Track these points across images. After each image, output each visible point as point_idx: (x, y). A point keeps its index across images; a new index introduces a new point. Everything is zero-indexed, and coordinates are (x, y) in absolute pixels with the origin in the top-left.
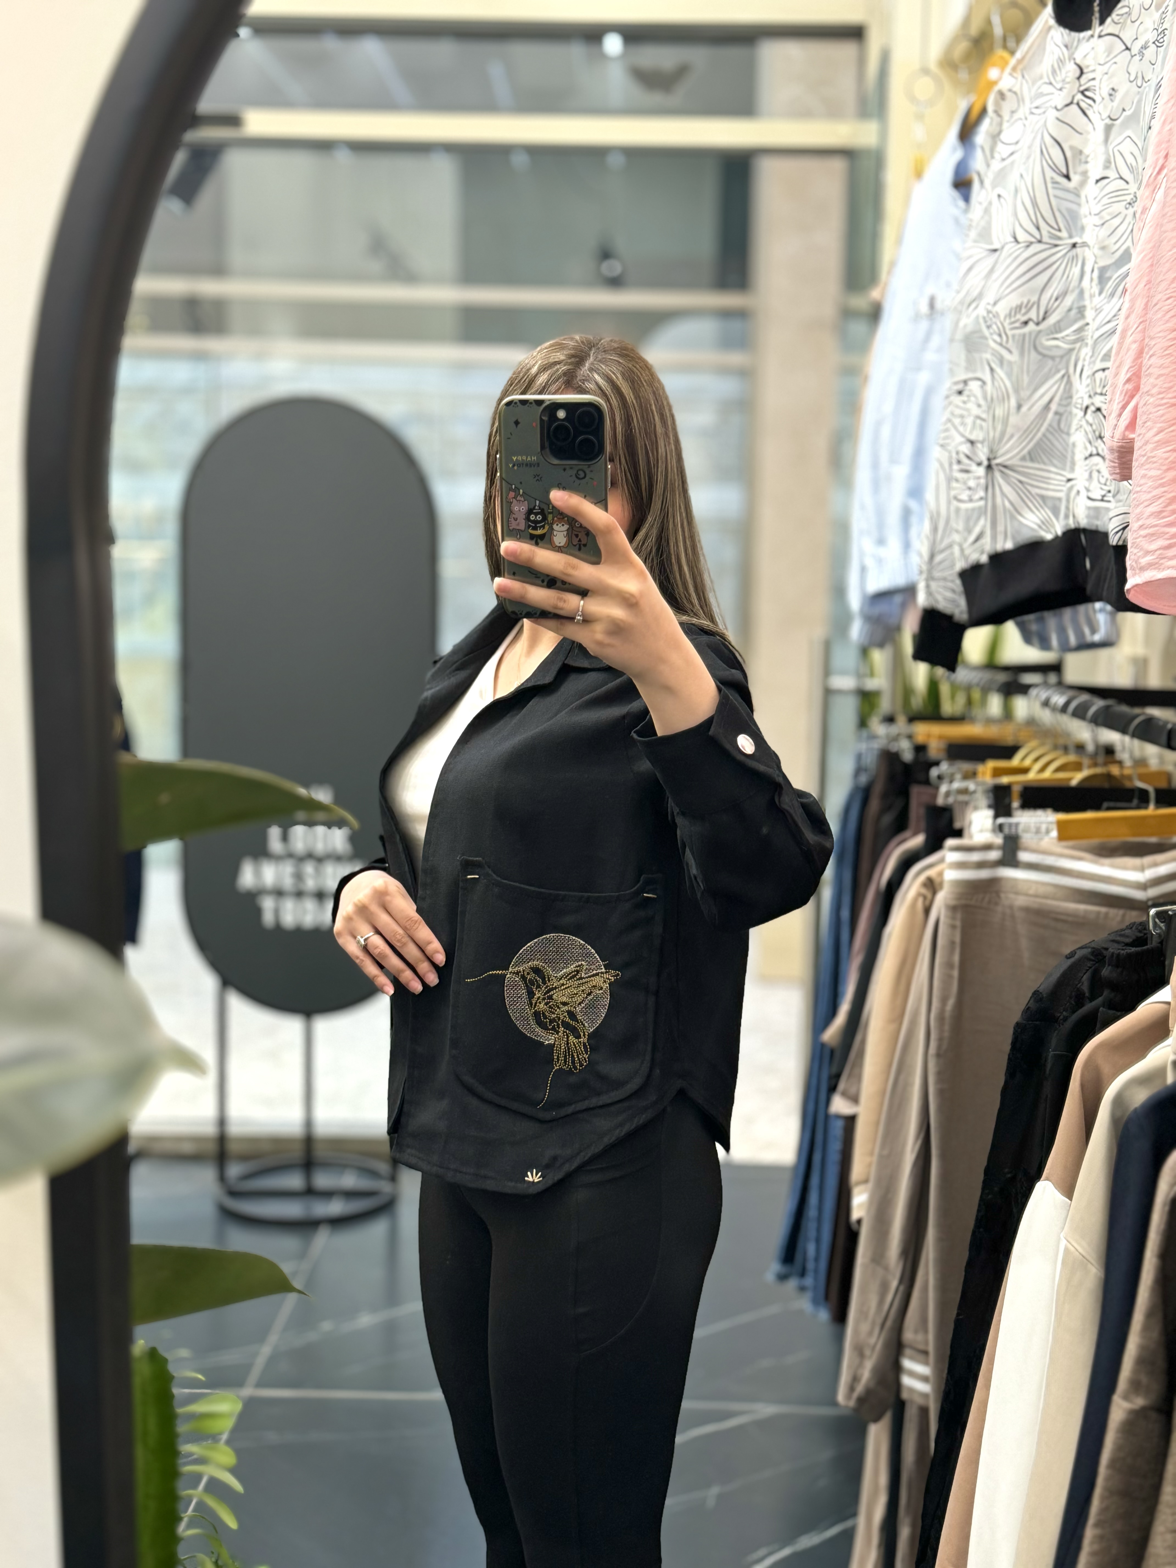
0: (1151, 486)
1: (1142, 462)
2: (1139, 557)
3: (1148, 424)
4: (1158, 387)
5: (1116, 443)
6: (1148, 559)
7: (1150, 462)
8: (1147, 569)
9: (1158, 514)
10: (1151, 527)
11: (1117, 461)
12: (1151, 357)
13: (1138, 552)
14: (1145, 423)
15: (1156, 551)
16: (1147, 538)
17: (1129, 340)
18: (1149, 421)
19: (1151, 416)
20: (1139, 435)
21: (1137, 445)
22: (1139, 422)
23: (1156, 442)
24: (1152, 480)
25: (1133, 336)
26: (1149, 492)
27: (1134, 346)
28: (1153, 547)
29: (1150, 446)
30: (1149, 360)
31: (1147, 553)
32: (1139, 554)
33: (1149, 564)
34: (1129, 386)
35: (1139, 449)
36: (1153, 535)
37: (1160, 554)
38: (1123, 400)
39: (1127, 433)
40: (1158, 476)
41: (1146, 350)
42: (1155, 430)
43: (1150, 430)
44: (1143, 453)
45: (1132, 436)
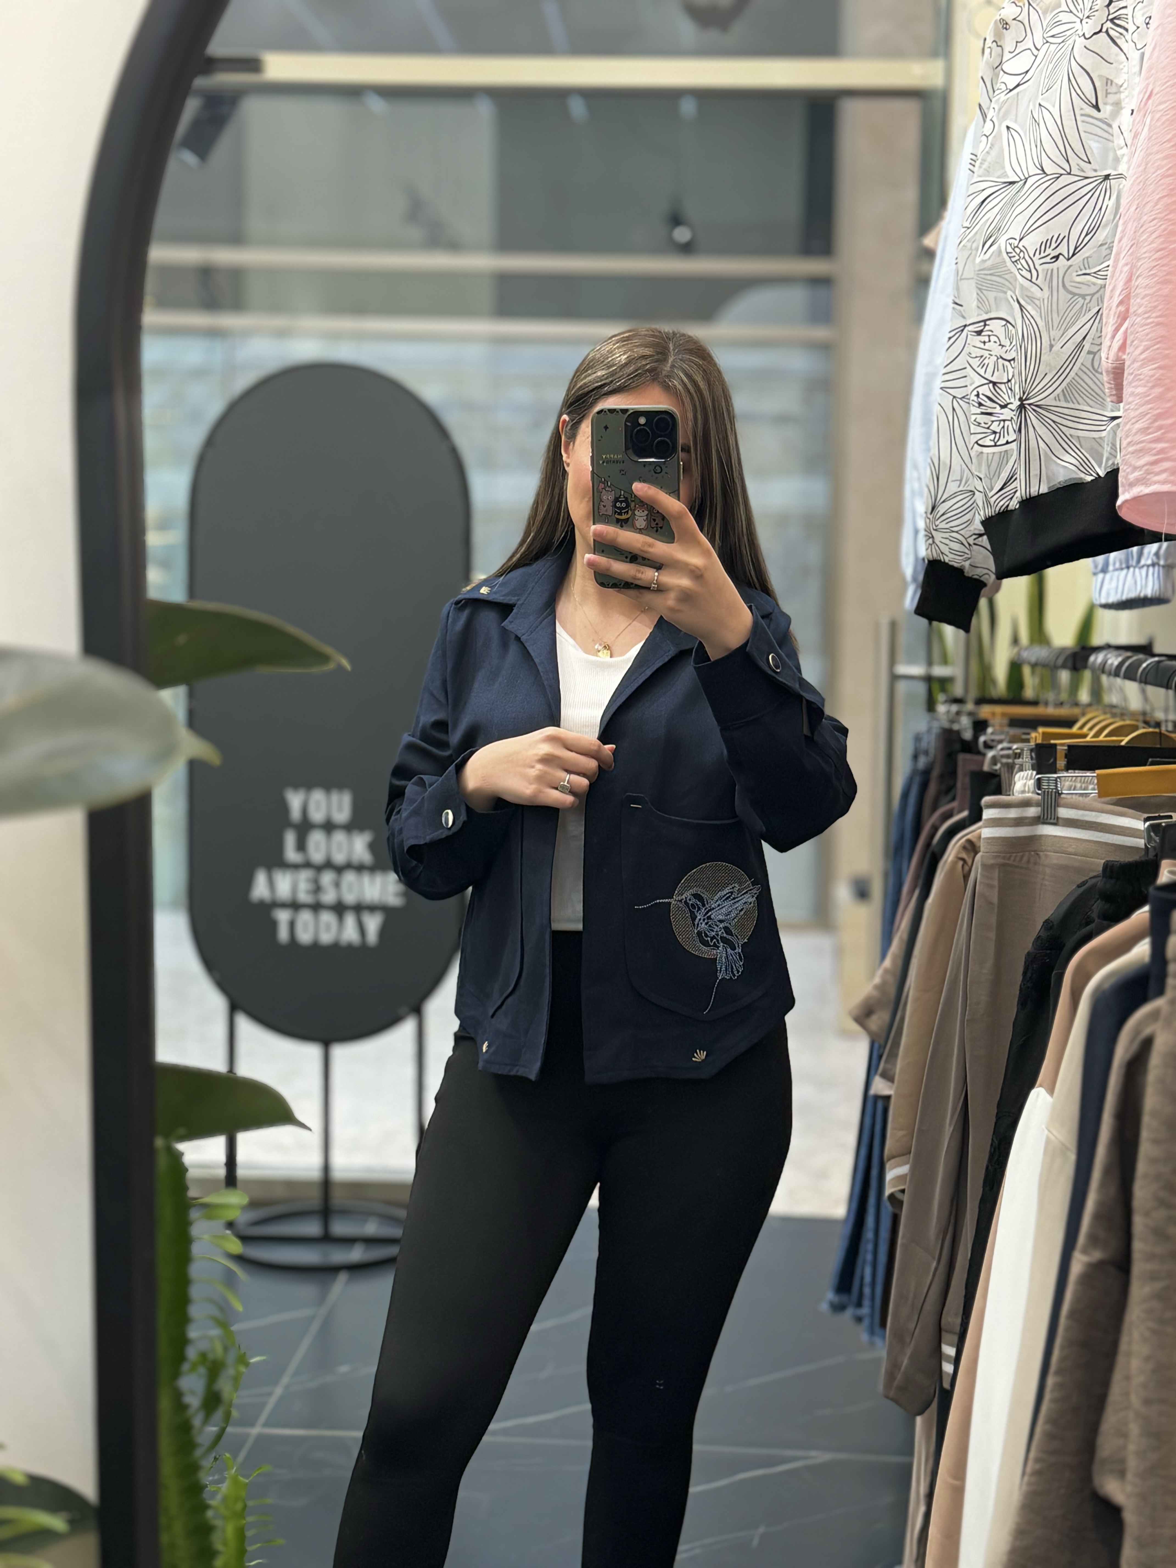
0: (1138, 403)
1: (1130, 381)
2: (1128, 474)
3: (1135, 342)
4: (1143, 307)
5: (1110, 365)
6: (1137, 474)
7: (1137, 380)
8: (1135, 485)
9: (1144, 431)
10: (1138, 443)
11: (1112, 382)
12: (1138, 277)
13: (1127, 468)
15: (1143, 466)
16: (1134, 455)
17: (1121, 263)
18: (1136, 339)
19: (1136, 335)
20: (1128, 355)
21: (1127, 364)
22: (1129, 343)
23: (1143, 360)
24: (1138, 397)
25: (1125, 258)
26: (1136, 409)
27: (1126, 268)
28: (1141, 462)
29: (1137, 365)
30: (1136, 281)
31: (1135, 468)
32: (1128, 470)
33: (1137, 479)
34: (1122, 308)
35: (1127, 369)
36: (1140, 450)
37: (1147, 470)
38: (1116, 322)
39: (1120, 354)
40: (1145, 393)
41: (1135, 270)
42: (1141, 348)
43: (1136, 348)
44: (1131, 371)
45: (1124, 357)
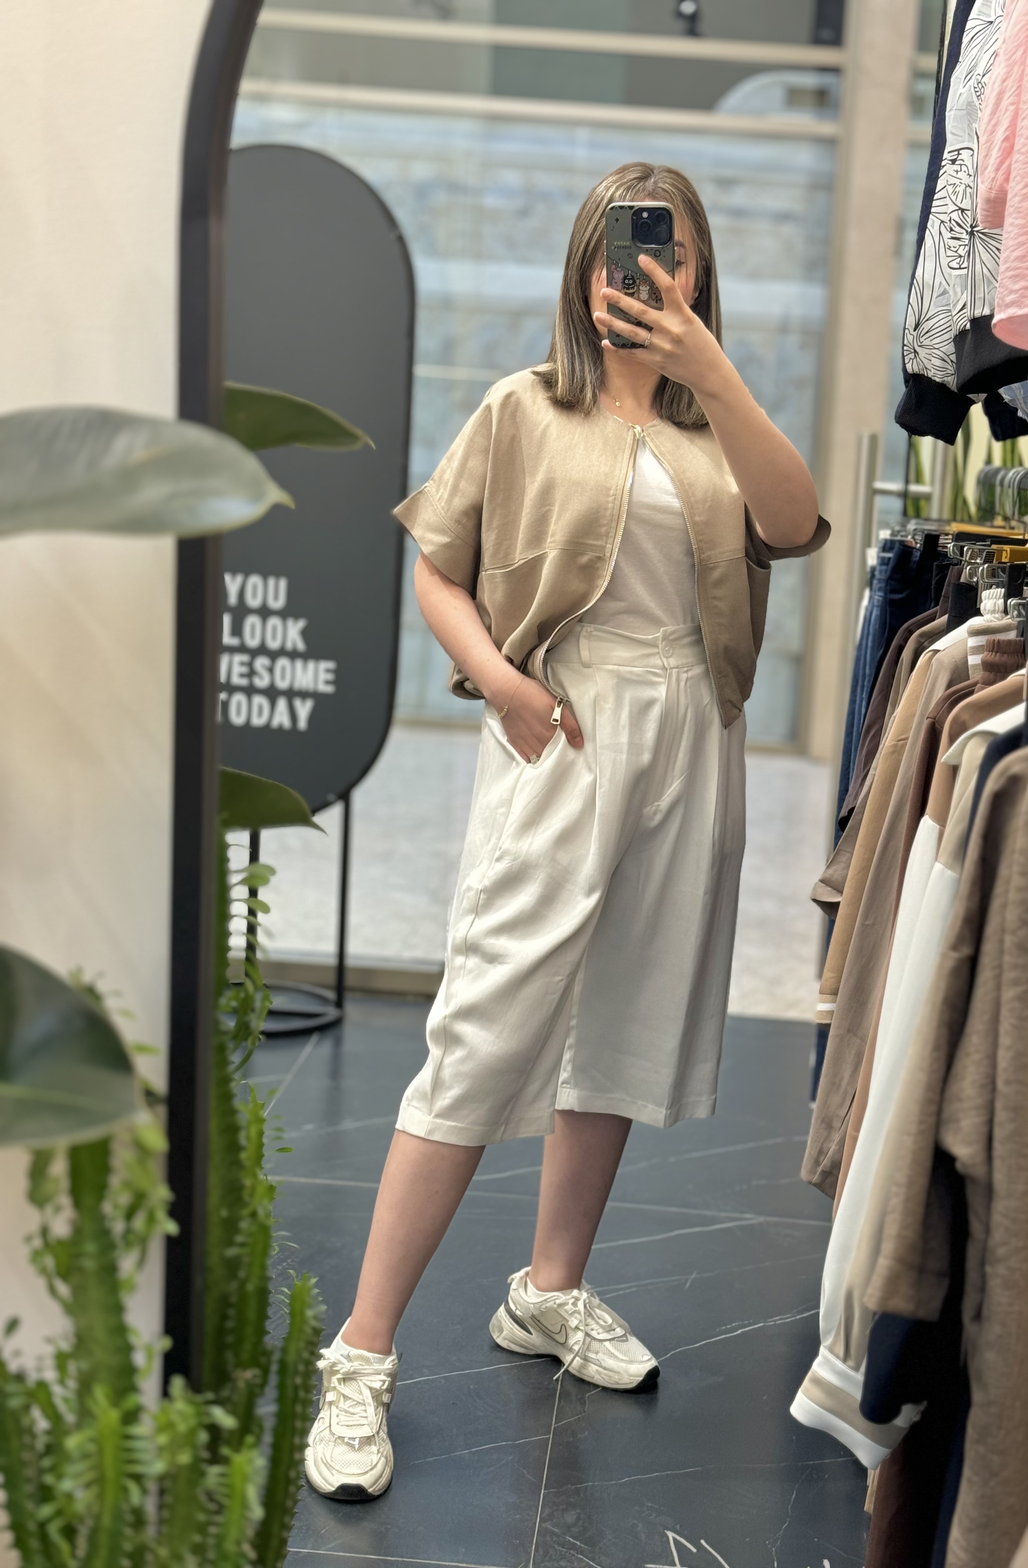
0: (1017, 233)
1: (1011, 212)
2: (1004, 296)
4: (1026, 146)
6: (1011, 298)
7: (1017, 212)
8: (1010, 307)
9: (1021, 258)
10: (1015, 269)
12: (1023, 119)
14: (1015, 177)
15: (1018, 290)
16: (1012, 279)
18: (1018, 176)
19: (1019, 172)
20: (1011, 188)
21: (1009, 197)
22: (1012, 177)
24: (1018, 228)
26: (1016, 239)
27: (1012, 108)
28: (1017, 287)
29: (1019, 198)
30: (1021, 122)
31: (1012, 292)
32: (1004, 293)
33: (1011, 301)
35: (1009, 200)
36: (1016, 276)
37: (1022, 293)
40: (1023, 225)
41: (1020, 113)
42: (1023, 184)
43: (1018, 183)
44: (1012, 204)
